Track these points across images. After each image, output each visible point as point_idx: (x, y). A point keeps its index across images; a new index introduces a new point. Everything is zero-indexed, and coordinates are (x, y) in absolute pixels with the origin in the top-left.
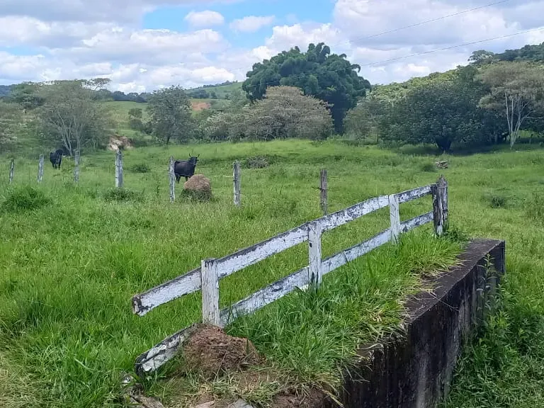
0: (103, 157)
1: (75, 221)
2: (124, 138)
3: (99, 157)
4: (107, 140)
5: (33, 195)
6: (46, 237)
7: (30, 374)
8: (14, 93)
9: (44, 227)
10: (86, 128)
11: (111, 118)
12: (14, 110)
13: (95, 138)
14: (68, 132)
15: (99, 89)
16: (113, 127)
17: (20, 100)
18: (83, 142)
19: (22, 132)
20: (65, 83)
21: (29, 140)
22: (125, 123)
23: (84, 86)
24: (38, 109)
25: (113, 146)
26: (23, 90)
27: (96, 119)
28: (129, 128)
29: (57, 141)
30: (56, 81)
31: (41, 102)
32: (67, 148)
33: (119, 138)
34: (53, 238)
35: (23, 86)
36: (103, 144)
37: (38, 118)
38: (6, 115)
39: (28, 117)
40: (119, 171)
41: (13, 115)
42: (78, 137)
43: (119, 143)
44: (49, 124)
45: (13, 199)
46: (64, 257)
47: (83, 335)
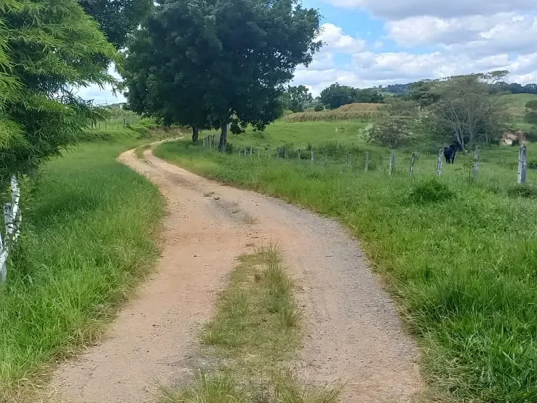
0: (497, 152)
1: (480, 216)
2: (520, 132)
3: (492, 152)
4: (501, 134)
5: (438, 188)
6: (453, 230)
7: (456, 359)
8: (412, 91)
9: (449, 219)
10: (481, 122)
11: (507, 111)
12: (411, 107)
13: (488, 133)
14: (462, 127)
15: (495, 82)
16: (508, 120)
17: (417, 97)
18: (476, 137)
19: (417, 128)
20: (461, 78)
21: (422, 135)
22: (522, 117)
23: (481, 80)
24: (433, 105)
25: (507, 141)
26: (420, 88)
27: (490, 113)
28: (525, 122)
29: (451, 137)
30: (452, 77)
31: (435, 98)
32: (460, 142)
33: (513, 132)
34: (460, 231)
35: (420, 84)
36: (496, 139)
37: (433, 114)
38: (404, 112)
39: (423, 113)
40: (523, 167)
41: (410, 112)
42: (471, 132)
43: (514, 137)
44: (443, 120)
45: (419, 191)
46: (474, 251)
47: (505, 330)
